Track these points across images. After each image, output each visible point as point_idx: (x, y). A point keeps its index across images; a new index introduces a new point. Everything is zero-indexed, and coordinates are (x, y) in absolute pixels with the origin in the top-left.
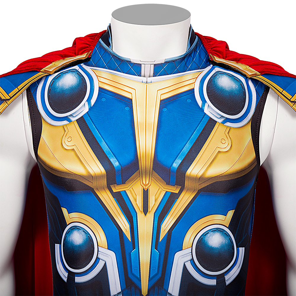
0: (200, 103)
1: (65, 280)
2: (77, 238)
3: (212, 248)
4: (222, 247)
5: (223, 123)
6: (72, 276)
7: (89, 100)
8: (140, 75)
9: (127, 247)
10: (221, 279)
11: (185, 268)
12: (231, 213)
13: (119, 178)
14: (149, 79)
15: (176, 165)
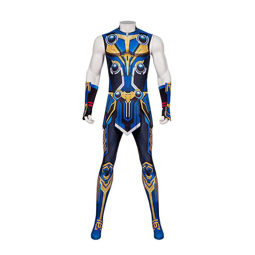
0: (137, 40)
1: (113, 74)
2: (115, 66)
3: (140, 67)
4: (142, 67)
5: (142, 44)
6: (114, 73)
7: (116, 40)
8: (126, 35)
9: (124, 67)
10: (142, 73)
11: (135, 71)
12: (143, 61)
13: (122, 54)
14: (128, 36)
15: (133, 52)
